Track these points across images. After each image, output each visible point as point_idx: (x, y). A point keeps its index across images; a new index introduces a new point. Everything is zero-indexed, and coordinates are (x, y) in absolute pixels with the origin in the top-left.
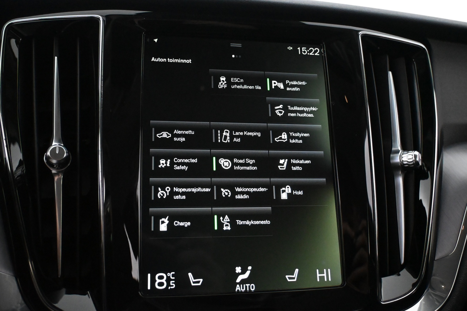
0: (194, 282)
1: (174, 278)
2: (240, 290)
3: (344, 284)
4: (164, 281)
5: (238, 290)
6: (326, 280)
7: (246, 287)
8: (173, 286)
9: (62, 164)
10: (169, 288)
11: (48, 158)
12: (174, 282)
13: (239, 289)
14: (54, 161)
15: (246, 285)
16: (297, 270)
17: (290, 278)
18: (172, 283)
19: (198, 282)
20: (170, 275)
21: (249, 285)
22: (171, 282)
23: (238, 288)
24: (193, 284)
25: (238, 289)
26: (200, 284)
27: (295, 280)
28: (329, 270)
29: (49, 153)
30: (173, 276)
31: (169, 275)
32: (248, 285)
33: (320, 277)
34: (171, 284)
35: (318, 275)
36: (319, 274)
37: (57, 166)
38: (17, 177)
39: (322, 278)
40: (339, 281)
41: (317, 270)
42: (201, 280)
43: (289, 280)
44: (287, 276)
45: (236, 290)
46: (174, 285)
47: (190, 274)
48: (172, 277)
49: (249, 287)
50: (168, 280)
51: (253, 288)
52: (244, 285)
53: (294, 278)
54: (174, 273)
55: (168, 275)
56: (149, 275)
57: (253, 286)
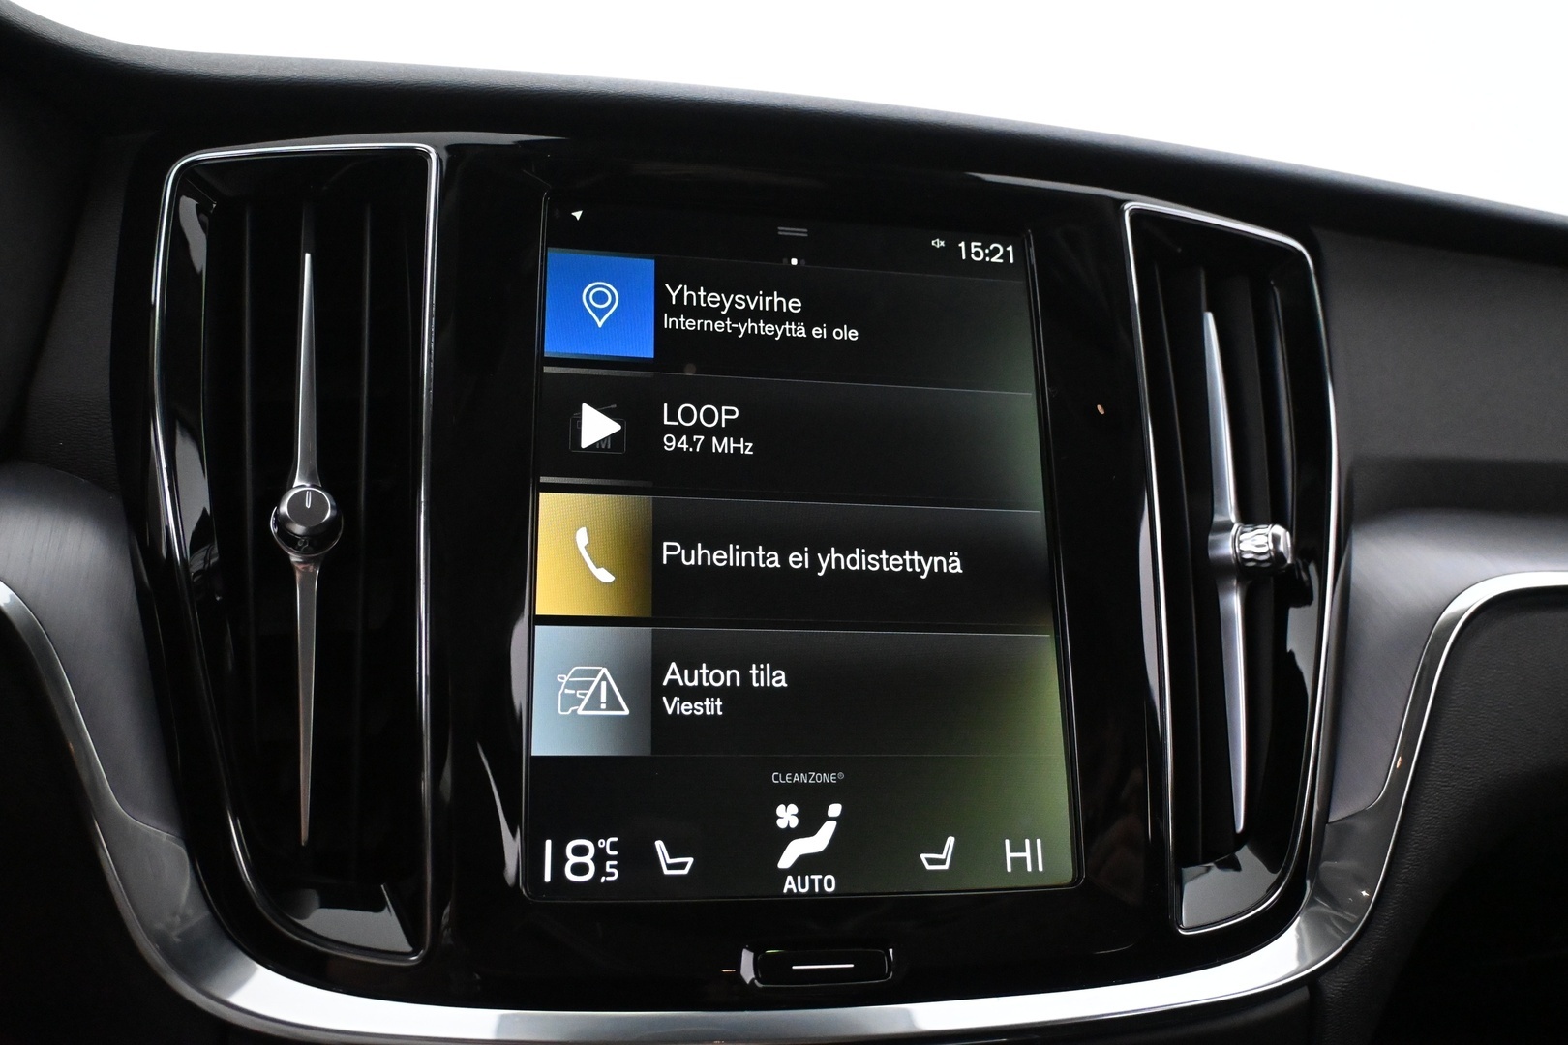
0: (670, 867)
1: (615, 853)
2: (795, 891)
3: (1080, 878)
4: (588, 859)
5: (790, 890)
6: (1029, 869)
7: (812, 882)
8: (612, 874)
9: (318, 537)
10: (603, 879)
11: (282, 522)
12: (615, 863)
13: (793, 886)
14: (298, 529)
15: (812, 877)
16: (951, 840)
17: (931, 862)
18: (611, 867)
19: (682, 866)
20: (606, 843)
21: (821, 876)
22: (608, 863)
23: (790, 884)
24: (666, 872)
25: (790, 887)
26: (685, 871)
27: (946, 867)
28: (1039, 841)
29: (284, 509)
30: (613, 846)
31: (602, 843)
32: (816, 877)
33: (1012, 859)
34: (608, 870)
35: (1009, 855)
36: (1012, 851)
37: (305, 543)
38: (195, 575)
39: (1019, 863)
40: (1065, 872)
41: (1007, 842)
42: (690, 861)
43: (929, 867)
44: (923, 857)
45: (785, 891)
46: (615, 871)
47: (659, 845)
48: (611, 850)
49: (821, 881)
50: (600, 858)
51: (830, 886)
52: (807, 877)
53: (943, 862)
54: (616, 839)
55: (600, 846)
56: (548, 843)
57: (829, 881)
